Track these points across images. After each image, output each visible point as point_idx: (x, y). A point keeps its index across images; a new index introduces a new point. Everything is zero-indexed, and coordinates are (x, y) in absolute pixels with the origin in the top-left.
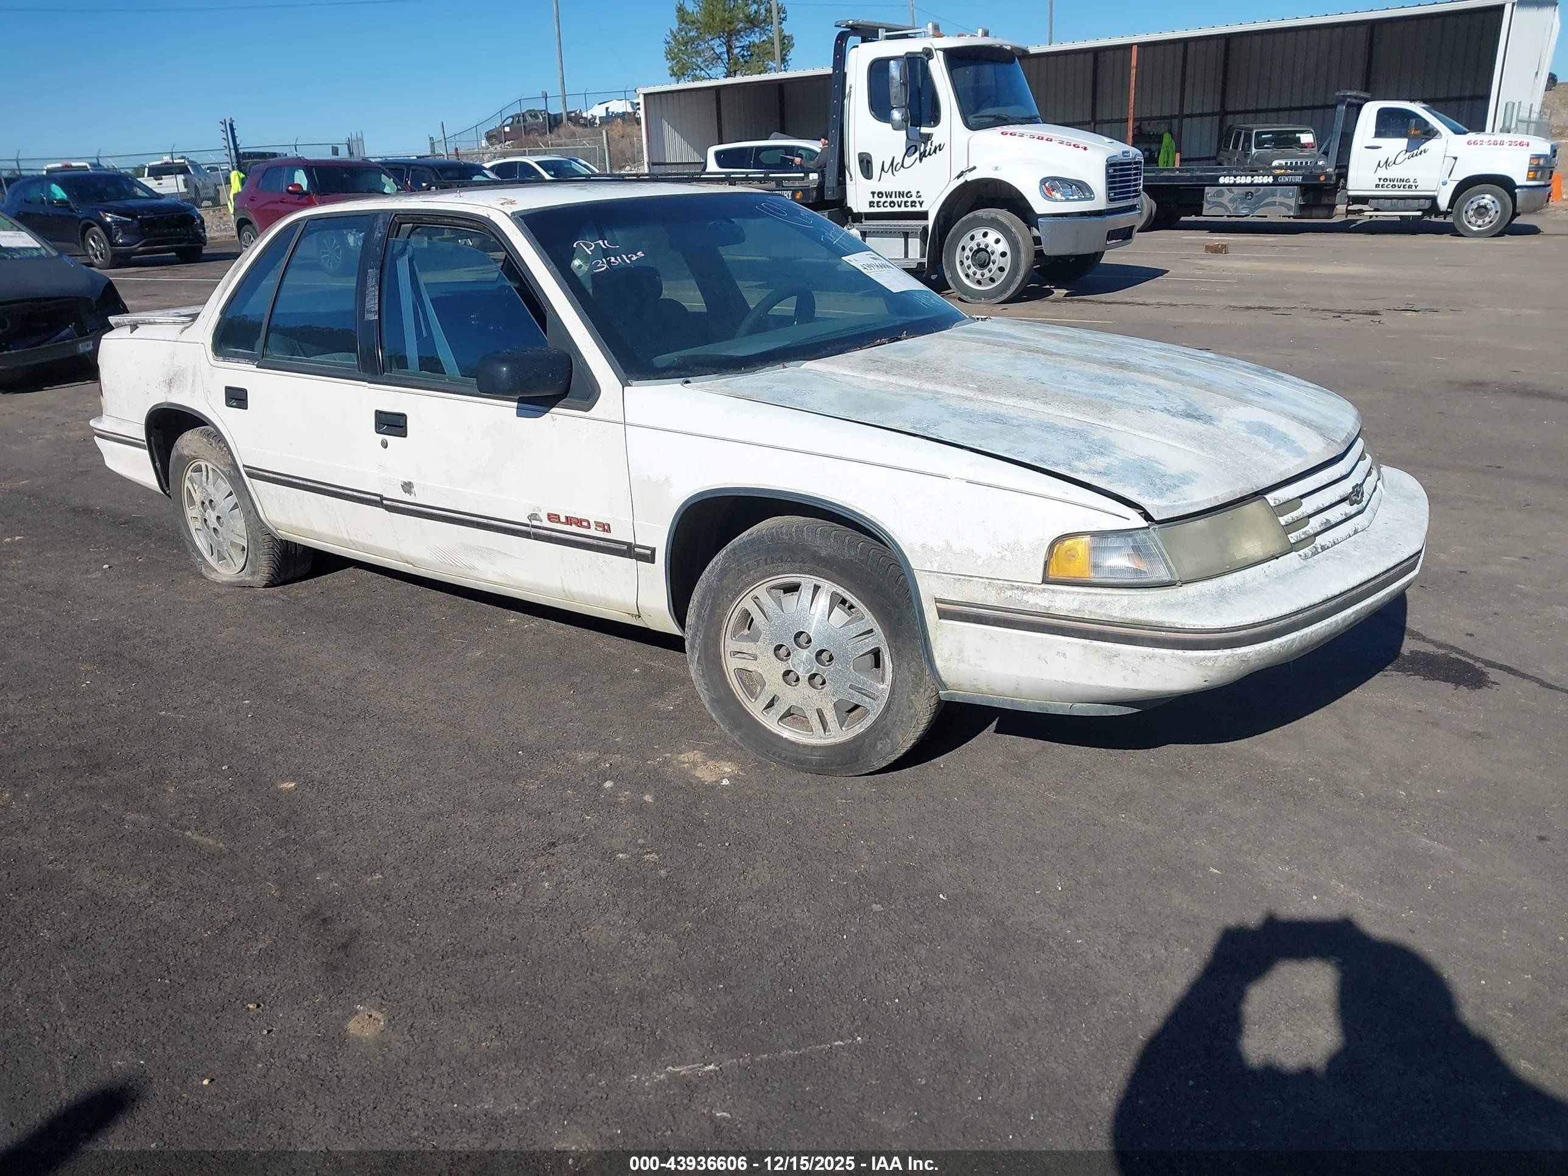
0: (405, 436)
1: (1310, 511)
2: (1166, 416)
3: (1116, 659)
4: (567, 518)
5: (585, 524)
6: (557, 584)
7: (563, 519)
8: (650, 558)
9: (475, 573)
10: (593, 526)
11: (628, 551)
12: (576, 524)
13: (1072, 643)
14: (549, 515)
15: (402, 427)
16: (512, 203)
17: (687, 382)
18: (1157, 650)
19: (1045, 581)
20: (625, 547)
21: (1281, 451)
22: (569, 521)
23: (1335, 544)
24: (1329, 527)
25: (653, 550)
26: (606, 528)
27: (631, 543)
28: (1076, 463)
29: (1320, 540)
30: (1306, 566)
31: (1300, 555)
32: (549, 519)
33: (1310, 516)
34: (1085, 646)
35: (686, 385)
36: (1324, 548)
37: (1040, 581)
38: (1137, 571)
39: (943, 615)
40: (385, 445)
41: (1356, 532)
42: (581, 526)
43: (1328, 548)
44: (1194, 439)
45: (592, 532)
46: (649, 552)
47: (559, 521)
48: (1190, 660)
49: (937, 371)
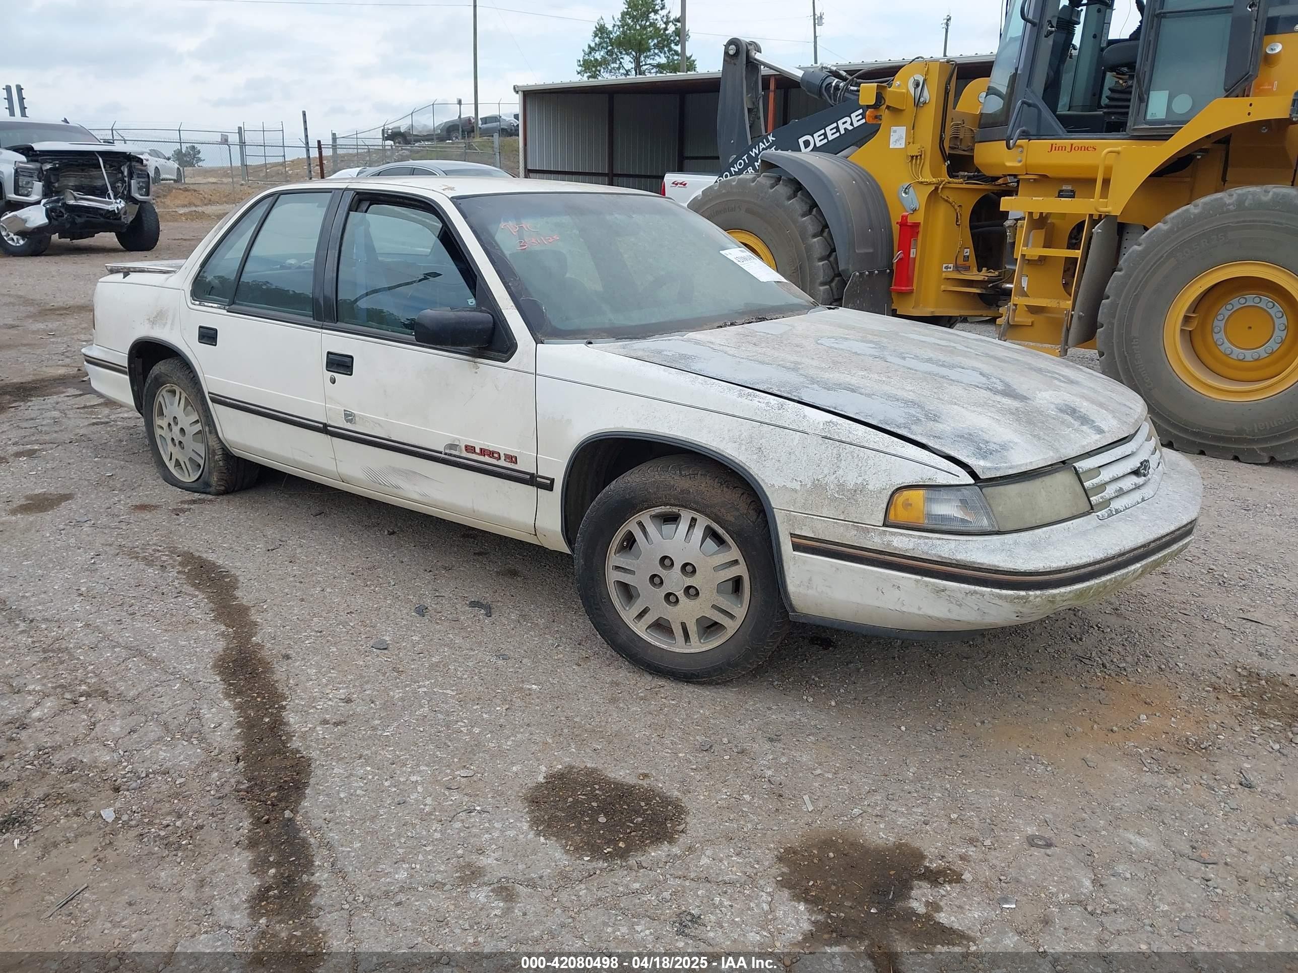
0: (351, 375)
1: (1107, 479)
2: (988, 394)
3: (943, 593)
4: (481, 449)
5: (496, 455)
6: (469, 505)
7: (478, 450)
8: (549, 487)
9: (400, 492)
10: (503, 458)
11: (531, 480)
12: (489, 456)
13: (906, 578)
14: (466, 447)
15: (348, 367)
16: (452, 189)
17: (590, 343)
18: (977, 588)
19: (884, 525)
20: (529, 477)
21: (1085, 428)
22: (483, 452)
23: (1127, 509)
24: (1121, 493)
25: (552, 481)
26: (512, 459)
27: (534, 474)
28: (913, 427)
29: (1115, 505)
30: (1102, 525)
31: (1098, 516)
32: (466, 450)
33: (1107, 483)
34: (917, 581)
35: (589, 345)
36: (1117, 511)
37: (881, 524)
38: (962, 520)
39: (796, 547)
40: (333, 381)
41: (1143, 500)
42: (493, 457)
43: (1121, 511)
44: (1013, 414)
45: (502, 463)
46: (549, 482)
47: (474, 452)
48: (1006, 597)
49: (797, 346)
